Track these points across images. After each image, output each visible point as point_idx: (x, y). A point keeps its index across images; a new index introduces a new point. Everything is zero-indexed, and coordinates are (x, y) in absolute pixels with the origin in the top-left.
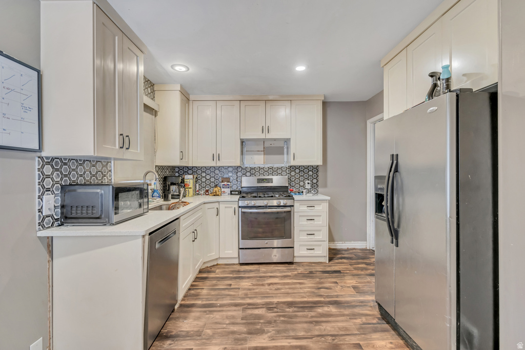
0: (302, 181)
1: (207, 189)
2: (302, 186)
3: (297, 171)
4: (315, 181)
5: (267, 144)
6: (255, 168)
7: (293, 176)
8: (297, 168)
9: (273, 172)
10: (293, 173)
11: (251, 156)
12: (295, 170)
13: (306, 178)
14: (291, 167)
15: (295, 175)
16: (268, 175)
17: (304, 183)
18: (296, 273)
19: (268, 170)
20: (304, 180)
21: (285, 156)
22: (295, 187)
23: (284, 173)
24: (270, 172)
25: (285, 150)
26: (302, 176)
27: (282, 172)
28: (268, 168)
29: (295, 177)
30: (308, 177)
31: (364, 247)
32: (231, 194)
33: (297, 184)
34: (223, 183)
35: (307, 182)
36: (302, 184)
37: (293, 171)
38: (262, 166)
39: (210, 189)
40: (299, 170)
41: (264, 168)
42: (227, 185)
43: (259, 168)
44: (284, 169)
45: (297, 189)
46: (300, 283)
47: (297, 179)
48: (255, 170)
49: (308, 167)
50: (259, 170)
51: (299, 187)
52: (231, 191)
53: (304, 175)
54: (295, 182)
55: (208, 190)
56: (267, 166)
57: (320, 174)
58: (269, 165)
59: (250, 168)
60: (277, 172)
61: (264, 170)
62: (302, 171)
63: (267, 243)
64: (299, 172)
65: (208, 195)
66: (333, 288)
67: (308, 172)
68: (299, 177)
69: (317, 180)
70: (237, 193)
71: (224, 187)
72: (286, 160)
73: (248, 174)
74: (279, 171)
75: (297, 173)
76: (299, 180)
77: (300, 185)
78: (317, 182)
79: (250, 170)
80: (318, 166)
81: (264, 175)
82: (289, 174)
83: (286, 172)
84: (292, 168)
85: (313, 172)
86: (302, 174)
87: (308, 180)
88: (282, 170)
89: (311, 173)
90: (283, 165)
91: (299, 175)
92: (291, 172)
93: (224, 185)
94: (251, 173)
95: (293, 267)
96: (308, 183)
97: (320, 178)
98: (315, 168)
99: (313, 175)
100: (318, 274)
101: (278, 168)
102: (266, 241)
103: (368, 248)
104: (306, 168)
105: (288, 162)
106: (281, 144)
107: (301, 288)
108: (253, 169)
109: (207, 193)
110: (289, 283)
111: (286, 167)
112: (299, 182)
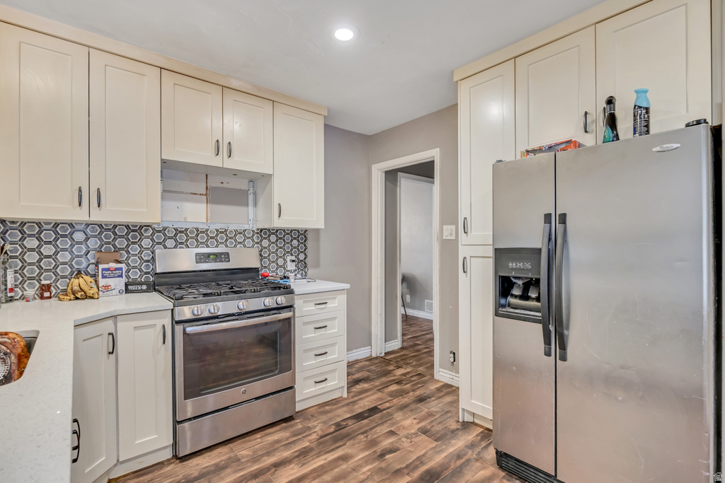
0: (281, 257)
1: (44, 282)
2: (281, 267)
3: (273, 238)
4: (302, 257)
5: (214, 182)
6: (186, 230)
7: (265, 248)
8: (273, 234)
9: (226, 240)
10: (265, 243)
11: (178, 204)
12: (269, 236)
13: (288, 252)
14: (262, 230)
15: (269, 246)
16: (217, 246)
17: (284, 260)
18: (314, 436)
19: (217, 235)
20: (284, 255)
21: (251, 208)
22: (269, 269)
23: (249, 243)
24: (222, 238)
25: (251, 197)
26: (281, 248)
27: (244, 240)
28: (217, 230)
29: (269, 250)
30: (292, 250)
31: (368, 355)
32: (127, 291)
33: (273, 262)
34: (106, 266)
35: (289, 258)
36: (281, 262)
37: (265, 238)
38: (202, 227)
39: (56, 281)
40: (277, 236)
41: (207, 230)
42: (116, 269)
43: (197, 230)
44: (248, 233)
45: (273, 272)
46: (345, 458)
47: (273, 253)
48: (187, 235)
49: (292, 231)
50: (197, 235)
51: (277, 269)
52: (126, 285)
53: (284, 245)
54: (269, 260)
55: (49, 286)
56: (213, 227)
57: (309, 244)
58: (218, 226)
59: (176, 229)
60: (236, 241)
61: (207, 235)
62: (281, 238)
63: (244, 392)
64: (277, 241)
65: (50, 297)
66: (397, 445)
67: (292, 241)
68: (277, 250)
69: (305, 254)
70: (144, 287)
71: (109, 274)
72: (251, 217)
73: (170, 243)
74: (240, 238)
75: (273, 243)
76: (277, 255)
77: (277, 264)
78: (305, 258)
79: (176, 235)
80: (306, 231)
81: (208, 246)
82: (258, 243)
83: (253, 240)
84: (264, 233)
85: (298, 241)
86: (280, 243)
87: (292, 255)
88: (245, 235)
89: (295, 242)
90: (246, 227)
91: (277, 245)
92: (261, 241)
93: (108, 269)
94: (176, 241)
95: (298, 424)
96: (293, 261)
97: (309, 252)
98: (302, 234)
99: (298, 245)
100: (353, 426)
101: (237, 232)
102: (243, 388)
103: (374, 355)
104: (288, 234)
105: (255, 220)
106: (242, 184)
107: (354, 470)
108: (181, 232)
109: (47, 294)
110: (322, 467)
111: (253, 231)
112: (277, 260)
